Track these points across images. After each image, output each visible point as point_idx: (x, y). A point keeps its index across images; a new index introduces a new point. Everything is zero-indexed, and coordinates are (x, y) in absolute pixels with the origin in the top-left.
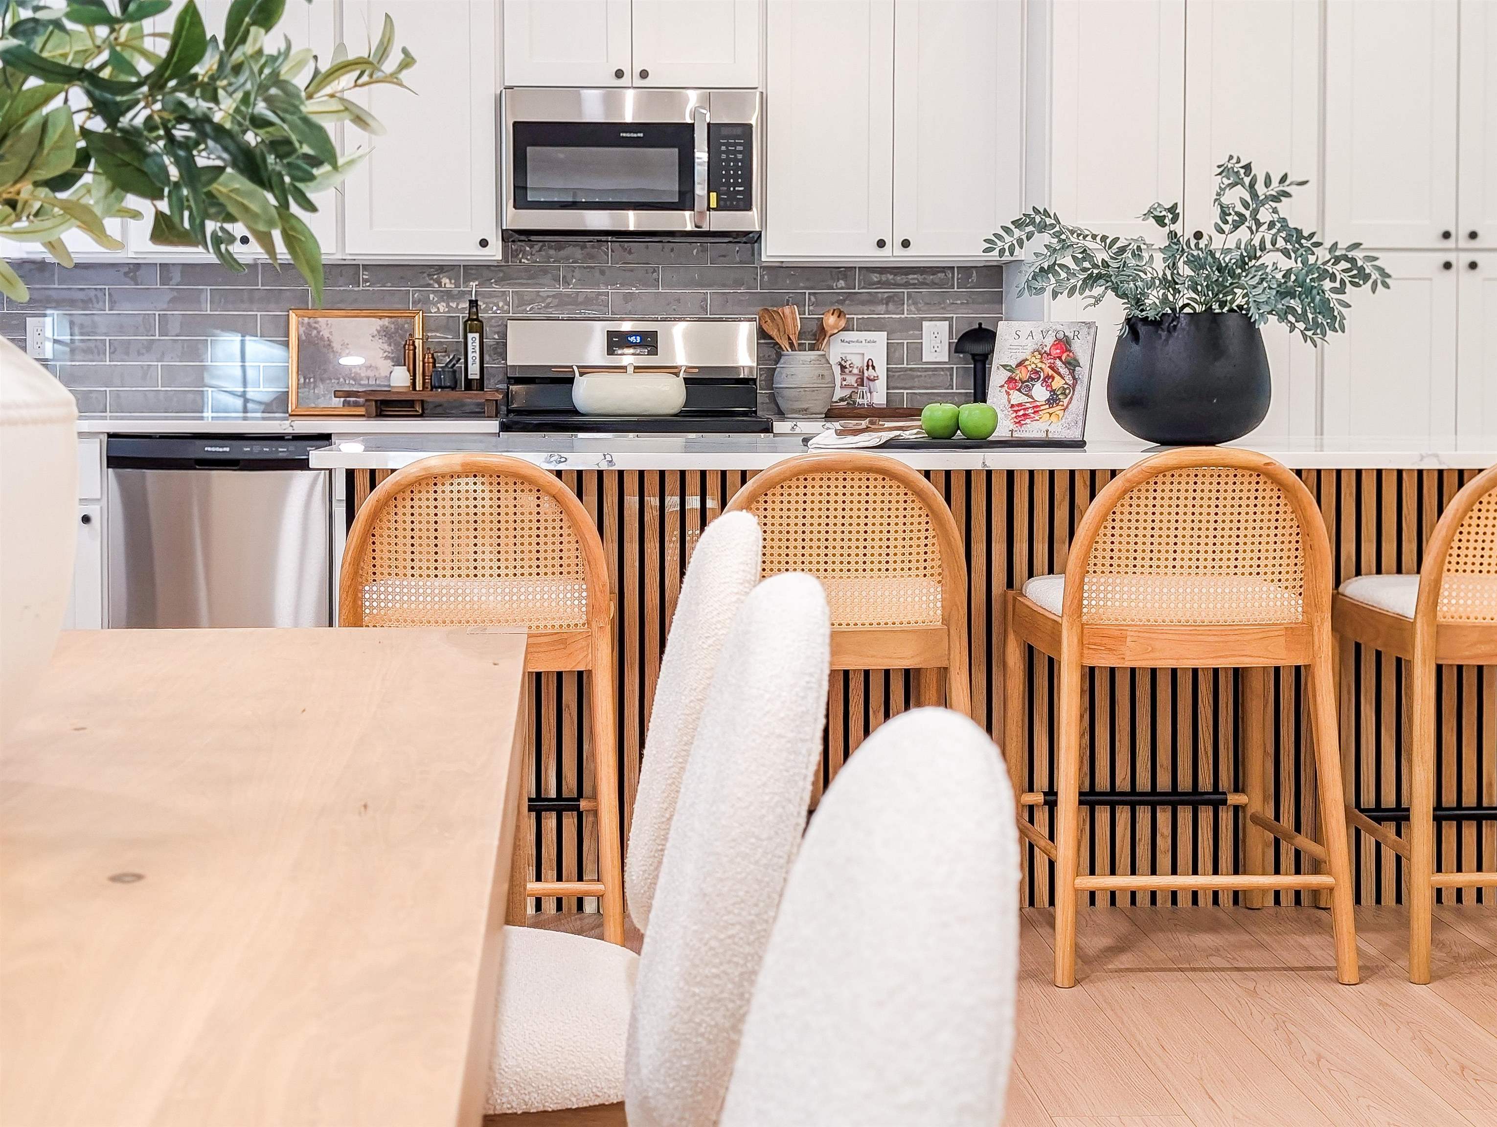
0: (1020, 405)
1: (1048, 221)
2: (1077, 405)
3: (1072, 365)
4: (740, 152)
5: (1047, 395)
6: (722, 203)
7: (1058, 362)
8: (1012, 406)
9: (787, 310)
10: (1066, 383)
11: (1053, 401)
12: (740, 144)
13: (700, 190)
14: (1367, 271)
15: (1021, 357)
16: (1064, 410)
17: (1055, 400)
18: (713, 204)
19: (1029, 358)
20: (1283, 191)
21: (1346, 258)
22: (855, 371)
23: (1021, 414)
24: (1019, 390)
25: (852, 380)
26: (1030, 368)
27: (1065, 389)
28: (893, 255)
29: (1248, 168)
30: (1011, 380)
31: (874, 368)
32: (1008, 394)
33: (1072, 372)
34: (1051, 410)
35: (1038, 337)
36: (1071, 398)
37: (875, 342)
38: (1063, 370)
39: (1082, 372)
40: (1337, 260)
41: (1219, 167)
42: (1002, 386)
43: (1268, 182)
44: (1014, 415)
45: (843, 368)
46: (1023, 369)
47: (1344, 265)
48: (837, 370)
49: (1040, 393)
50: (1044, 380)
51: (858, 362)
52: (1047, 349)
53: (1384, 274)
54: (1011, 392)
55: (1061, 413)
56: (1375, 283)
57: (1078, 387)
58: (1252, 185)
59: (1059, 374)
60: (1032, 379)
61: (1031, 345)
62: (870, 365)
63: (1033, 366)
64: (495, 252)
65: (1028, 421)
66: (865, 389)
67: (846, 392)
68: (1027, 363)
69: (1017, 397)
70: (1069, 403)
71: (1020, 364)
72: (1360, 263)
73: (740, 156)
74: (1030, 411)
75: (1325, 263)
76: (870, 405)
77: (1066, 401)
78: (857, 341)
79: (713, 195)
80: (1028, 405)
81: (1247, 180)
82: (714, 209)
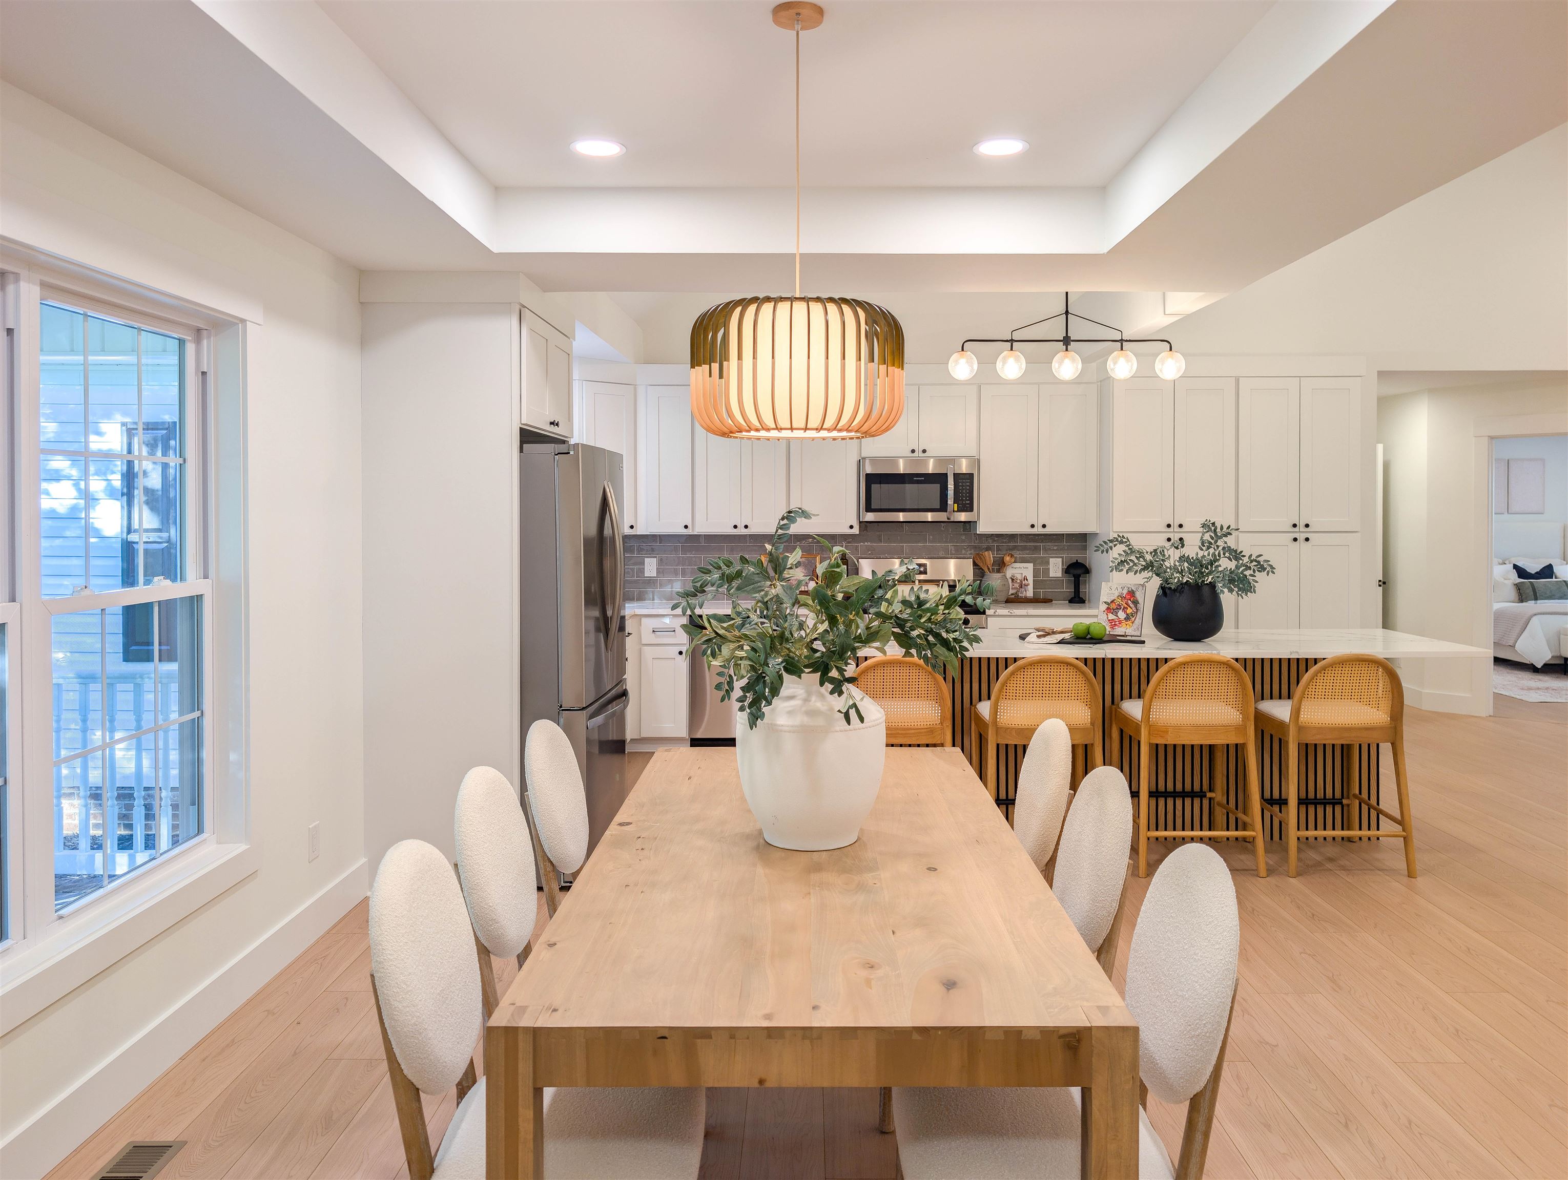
0: (1113, 620)
1: (1124, 540)
2: (1138, 621)
3: (1136, 603)
4: (968, 486)
5: (1125, 616)
6: (960, 509)
7: (1129, 601)
8: (1109, 620)
9: (986, 553)
10: (1133, 611)
11: (1127, 618)
12: (968, 482)
13: (950, 502)
14: (1265, 567)
15: (1112, 598)
16: (1133, 623)
17: (1128, 618)
18: (956, 509)
19: (1116, 599)
20: (1229, 532)
21: (1256, 561)
22: (1018, 581)
23: (1113, 623)
24: (1112, 613)
25: (1017, 585)
26: (1116, 604)
27: (1133, 614)
28: (1038, 530)
29: (1213, 524)
30: (1108, 609)
31: (1027, 580)
32: (1107, 615)
33: (1136, 606)
34: (1127, 623)
35: (1120, 590)
36: (1136, 618)
37: (1027, 568)
38: (1132, 605)
39: (1140, 606)
40: (1252, 562)
41: (1201, 524)
42: (1104, 611)
43: (1222, 528)
44: (1110, 624)
45: (1013, 580)
46: (1114, 604)
47: (1255, 563)
48: (1010, 581)
49: (1122, 615)
50: (1123, 609)
51: (1019, 577)
52: (1124, 595)
53: (1271, 566)
54: (1109, 614)
55: (1131, 624)
56: (1268, 572)
57: (1139, 613)
58: (1215, 530)
59: (1130, 607)
60: (1118, 609)
61: (1117, 594)
62: (1025, 579)
63: (1118, 603)
64: (856, 531)
65: (1116, 627)
66: (1023, 590)
67: (1014, 591)
68: (1115, 601)
69: (1111, 617)
70: (1135, 620)
71: (1112, 602)
72: (1262, 563)
73: (968, 488)
74: (1117, 623)
75: (1247, 563)
76: (1026, 597)
77: (1133, 619)
78: (1019, 568)
79: (956, 505)
80: (1116, 620)
81: (1213, 528)
82: (956, 511)
